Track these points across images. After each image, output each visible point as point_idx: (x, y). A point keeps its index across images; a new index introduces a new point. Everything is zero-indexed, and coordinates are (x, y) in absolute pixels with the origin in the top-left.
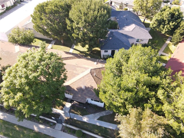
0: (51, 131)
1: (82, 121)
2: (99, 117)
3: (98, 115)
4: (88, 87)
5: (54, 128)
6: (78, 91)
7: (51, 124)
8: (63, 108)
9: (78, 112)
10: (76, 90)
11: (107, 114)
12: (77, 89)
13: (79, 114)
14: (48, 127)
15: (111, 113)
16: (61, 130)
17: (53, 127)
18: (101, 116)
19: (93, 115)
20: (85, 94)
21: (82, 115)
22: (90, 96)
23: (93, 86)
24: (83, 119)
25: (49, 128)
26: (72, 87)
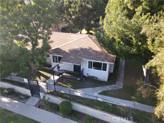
0: (17, 106)
1: (73, 94)
2: (101, 91)
3: (100, 89)
4: (85, 49)
5: (24, 103)
6: (71, 53)
7: (21, 97)
8: (47, 80)
9: (67, 85)
10: (67, 51)
11: (114, 89)
12: (69, 51)
13: (69, 87)
14: (16, 100)
15: (121, 88)
16: (36, 106)
17: (24, 101)
18: (104, 90)
19: (91, 89)
20: (80, 55)
21: (74, 89)
22: (88, 57)
23: (91, 47)
24: (75, 93)
25: (16, 102)
26: (63, 50)
